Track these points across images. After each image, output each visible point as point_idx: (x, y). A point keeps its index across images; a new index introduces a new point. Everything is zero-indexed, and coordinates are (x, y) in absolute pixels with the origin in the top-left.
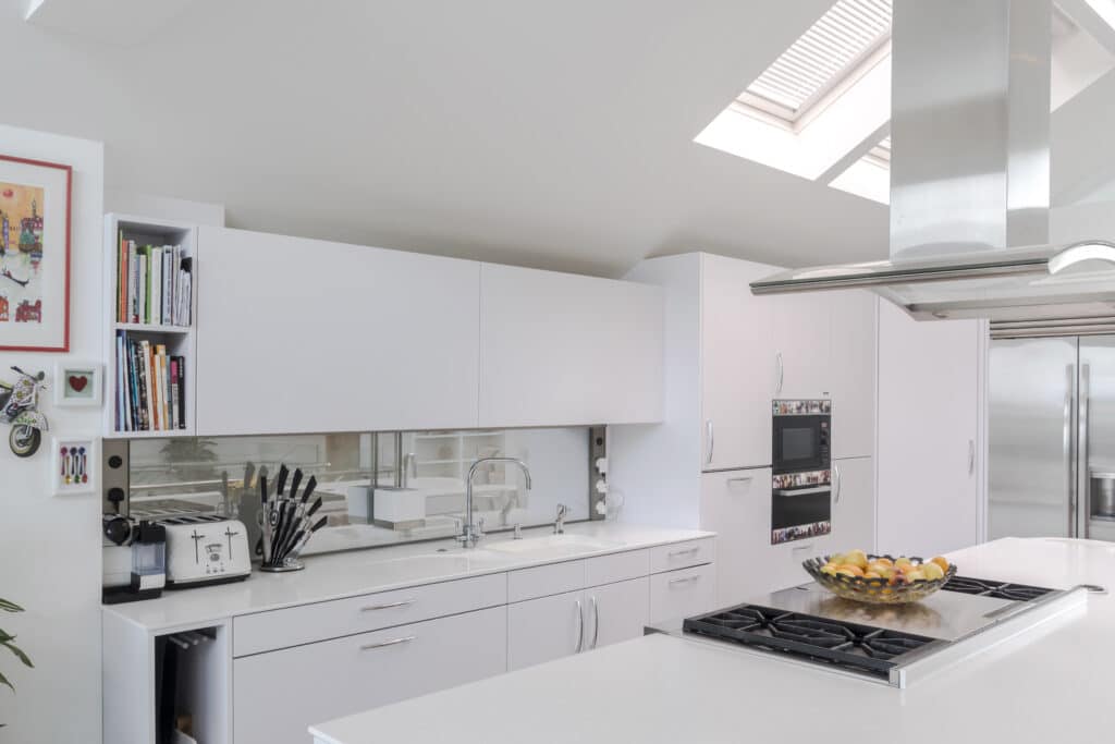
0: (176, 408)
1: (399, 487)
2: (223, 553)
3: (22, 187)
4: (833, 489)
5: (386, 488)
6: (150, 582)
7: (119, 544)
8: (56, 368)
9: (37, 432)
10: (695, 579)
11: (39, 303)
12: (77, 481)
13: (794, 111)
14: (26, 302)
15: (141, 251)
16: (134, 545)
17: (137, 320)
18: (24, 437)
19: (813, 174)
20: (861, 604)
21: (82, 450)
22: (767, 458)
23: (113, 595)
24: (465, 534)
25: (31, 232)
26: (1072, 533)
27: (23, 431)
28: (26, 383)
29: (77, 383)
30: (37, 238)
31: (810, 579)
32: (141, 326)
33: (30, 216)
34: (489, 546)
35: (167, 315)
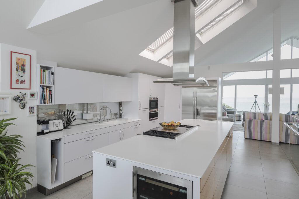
0: (50, 100)
1: (87, 113)
2: (58, 125)
3: (21, 59)
4: (158, 112)
5: (85, 113)
6: (46, 131)
7: (40, 124)
8: (28, 92)
9: (25, 104)
10: (138, 127)
11: (25, 80)
12: (32, 113)
13: (153, 50)
14: (22, 80)
15: (44, 71)
16: (43, 125)
17: (43, 84)
18: (22, 105)
19: (156, 61)
20: (168, 129)
21: (33, 107)
22: (148, 107)
23: (39, 134)
24: (100, 121)
25: (23, 67)
26: (194, 118)
27: (22, 104)
28: (23, 95)
29: (32, 95)
30: (24, 68)
31: (160, 126)
32: (44, 85)
33: (23, 64)
34: (104, 123)
35: (49, 83)
